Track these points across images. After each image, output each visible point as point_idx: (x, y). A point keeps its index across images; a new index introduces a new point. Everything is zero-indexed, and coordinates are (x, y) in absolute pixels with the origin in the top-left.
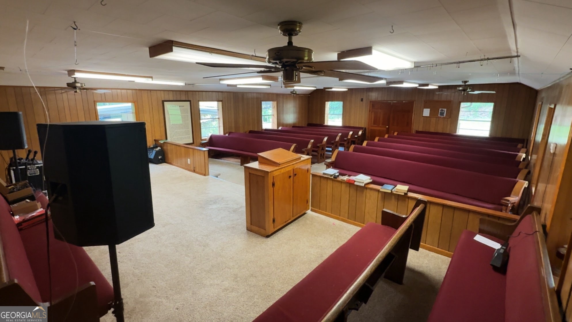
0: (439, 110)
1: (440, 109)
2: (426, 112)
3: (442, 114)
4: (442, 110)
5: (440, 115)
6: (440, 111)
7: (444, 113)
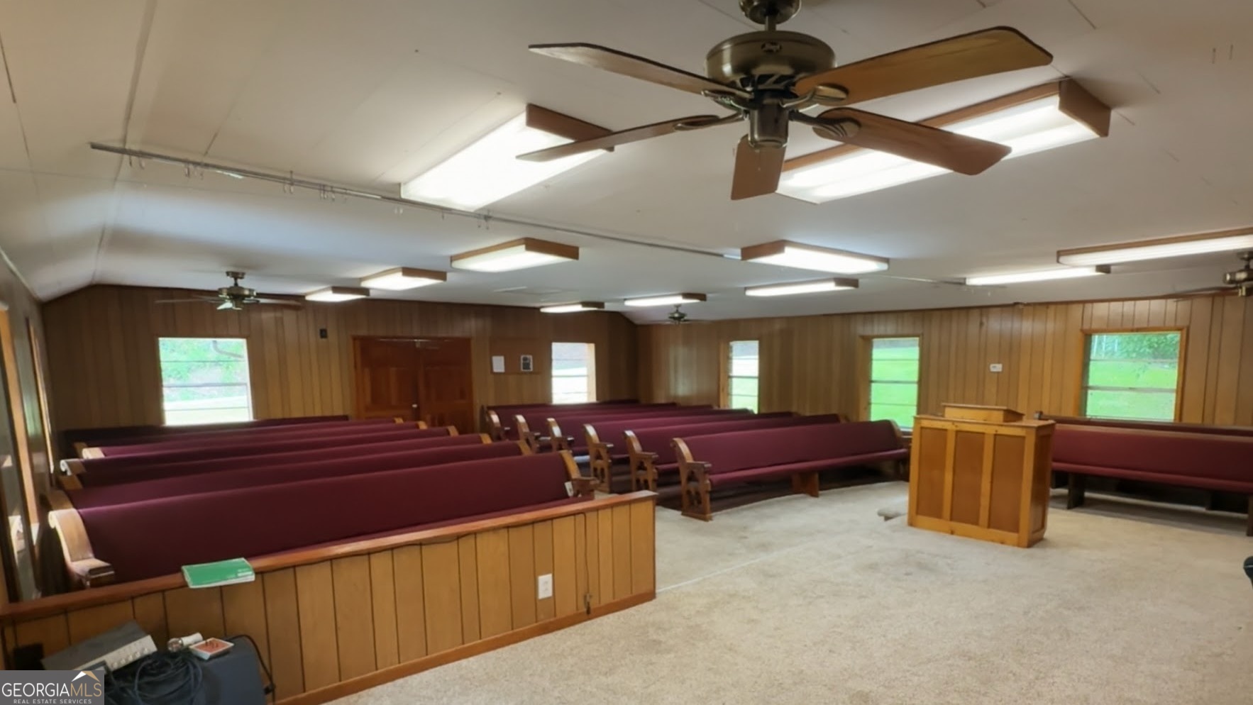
0: (520, 357)
1: (522, 357)
2: (499, 364)
3: (526, 366)
4: (525, 359)
5: (524, 368)
6: (522, 361)
7: (528, 364)
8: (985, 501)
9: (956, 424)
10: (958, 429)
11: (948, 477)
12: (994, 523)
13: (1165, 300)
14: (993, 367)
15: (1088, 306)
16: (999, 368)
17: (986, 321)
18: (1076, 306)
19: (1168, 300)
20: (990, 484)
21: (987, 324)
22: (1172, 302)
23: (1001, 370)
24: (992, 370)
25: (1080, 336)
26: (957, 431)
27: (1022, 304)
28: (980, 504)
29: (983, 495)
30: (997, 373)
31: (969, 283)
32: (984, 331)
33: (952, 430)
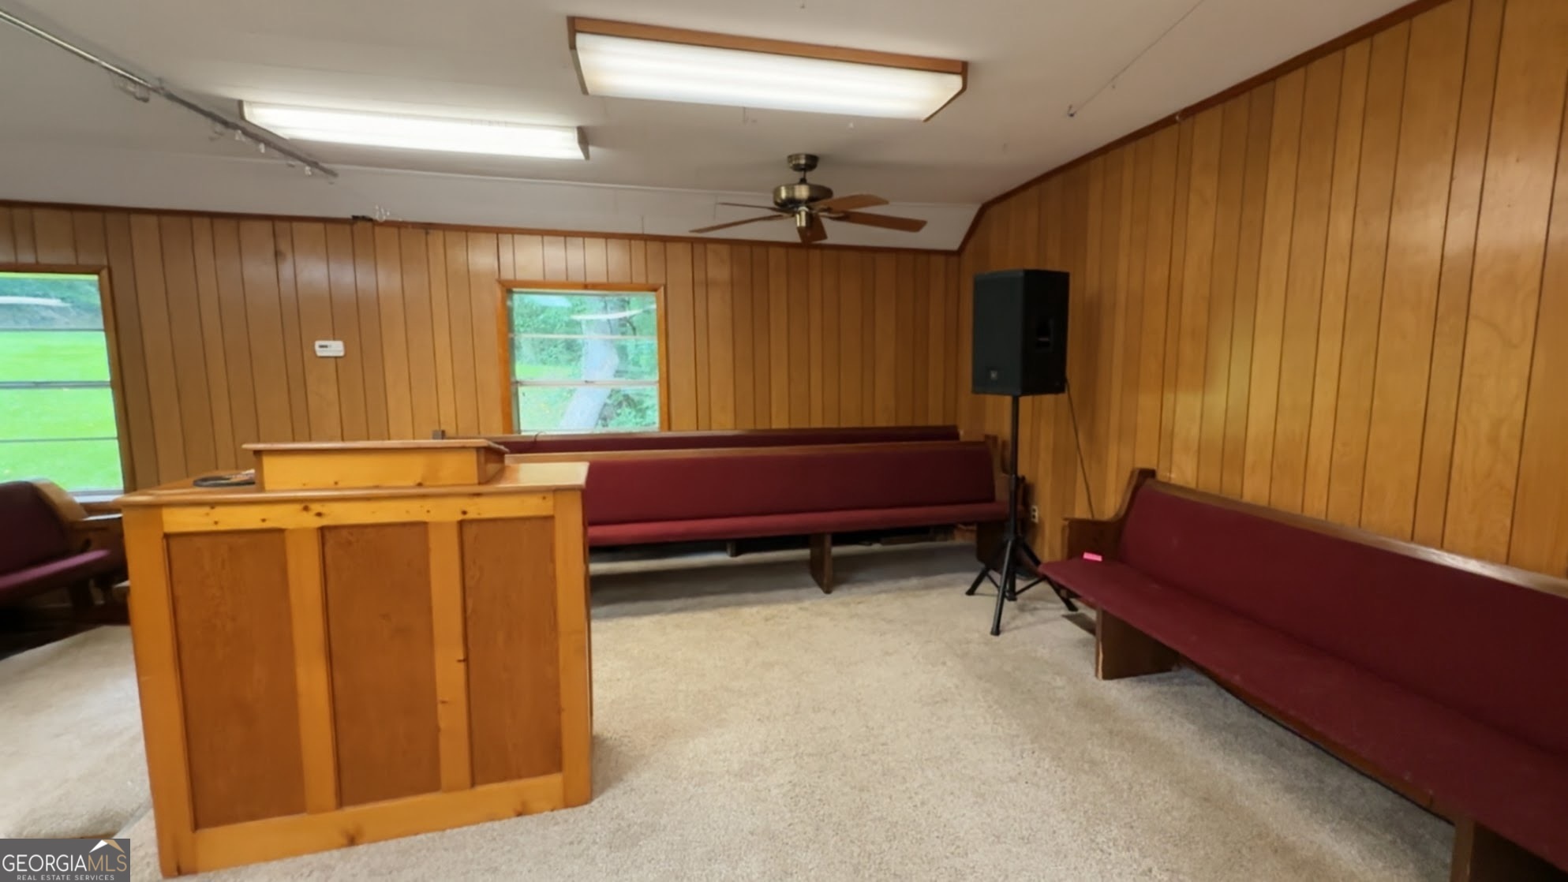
8: (451, 718)
9: (316, 507)
10: (324, 522)
12: (487, 767)
13: (627, 241)
14: (321, 346)
15: (506, 239)
16: (336, 348)
17: (289, 256)
18: (483, 236)
19: (633, 242)
20: (462, 666)
21: (294, 256)
22: (638, 245)
23: (341, 354)
24: (320, 352)
25: (498, 292)
26: (323, 530)
27: (370, 220)
28: (438, 729)
29: (443, 702)
30: (333, 360)
31: (248, 116)
32: (287, 270)
33: (300, 531)
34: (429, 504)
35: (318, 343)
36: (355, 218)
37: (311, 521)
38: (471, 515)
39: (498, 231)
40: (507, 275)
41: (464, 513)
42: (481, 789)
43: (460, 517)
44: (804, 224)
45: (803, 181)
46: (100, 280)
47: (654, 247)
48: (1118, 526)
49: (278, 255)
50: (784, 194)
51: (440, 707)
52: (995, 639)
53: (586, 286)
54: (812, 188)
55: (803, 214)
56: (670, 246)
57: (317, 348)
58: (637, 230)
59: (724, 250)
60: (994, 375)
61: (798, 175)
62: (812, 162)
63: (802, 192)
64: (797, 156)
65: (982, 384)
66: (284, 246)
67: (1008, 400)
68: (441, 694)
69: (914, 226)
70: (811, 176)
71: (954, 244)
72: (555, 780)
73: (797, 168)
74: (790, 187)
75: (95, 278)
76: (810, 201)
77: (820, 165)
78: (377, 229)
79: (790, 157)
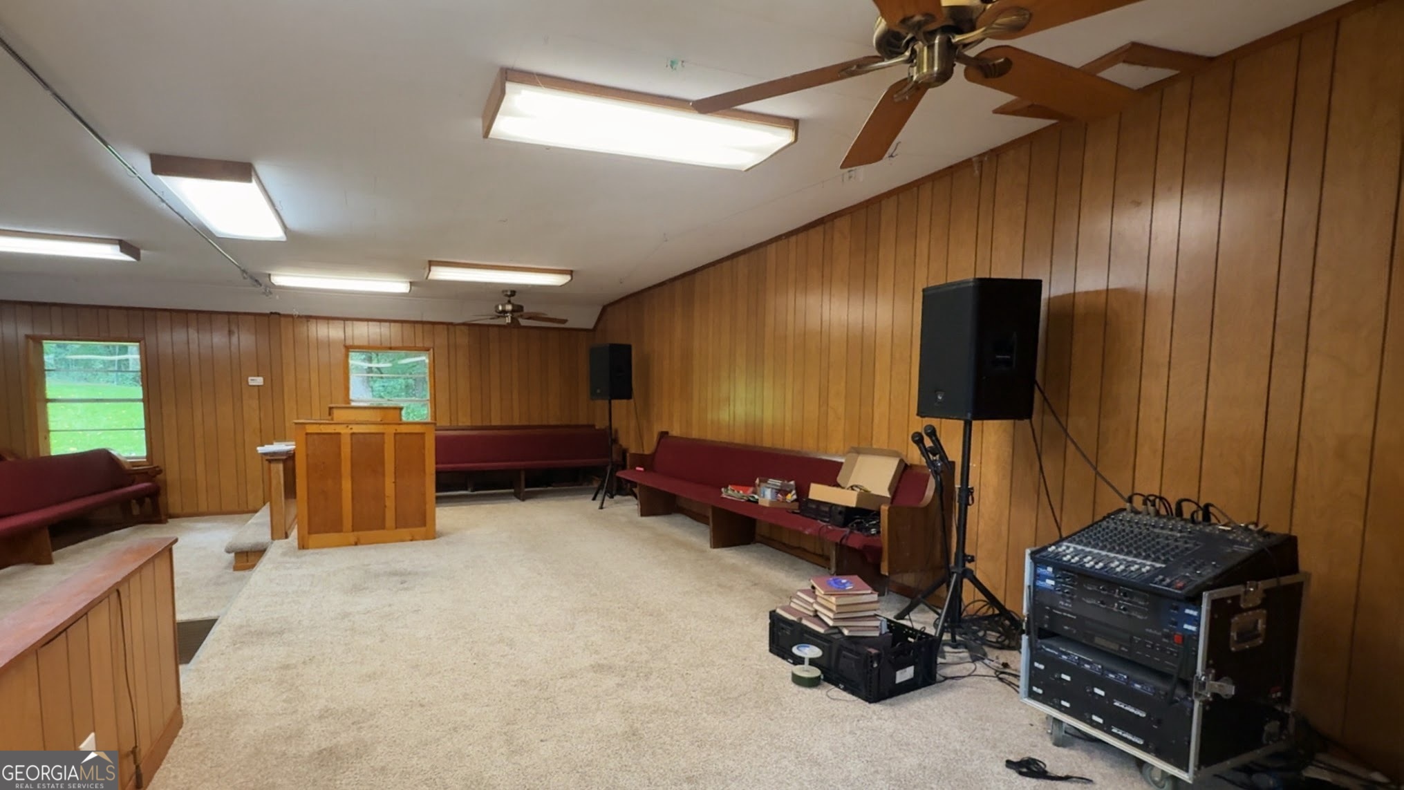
8: (390, 503)
9: (350, 427)
10: (353, 431)
11: (347, 485)
12: (401, 522)
13: (413, 325)
14: (252, 380)
15: (349, 323)
16: (259, 381)
17: (236, 335)
18: (336, 322)
19: (416, 325)
20: (393, 485)
21: (238, 331)
22: (419, 327)
23: (262, 384)
24: (251, 383)
25: (343, 350)
26: (353, 434)
27: (279, 314)
28: (385, 506)
29: (388, 497)
30: (257, 388)
31: (273, 281)
32: (234, 339)
33: (346, 434)
34: (386, 426)
35: (250, 378)
36: (271, 313)
37: (349, 431)
38: (398, 431)
39: (345, 319)
40: (349, 342)
41: (396, 430)
42: (398, 530)
43: (394, 431)
44: (510, 321)
45: (509, 302)
46: (140, 345)
47: (427, 327)
48: (653, 456)
49: (230, 333)
50: (500, 308)
51: (386, 498)
52: (600, 510)
53: (391, 348)
54: (513, 305)
55: (510, 317)
56: (436, 326)
57: (249, 381)
58: (419, 319)
59: (465, 329)
60: (598, 391)
61: (507, 298)
62: (513, 293)
63: (509, 307)
64: (507, 291)
65: (594, 395)
66: (234, 328)
67: (607, 402)
68: (387, 494)
69: (564, 321)
70: (512, 299)
71: (590, 325)
72: (423, 529)
73: (507, 295)
74: (503, 305)
75: (138, 344)
76: (512, 311)
77: (517, 294)
78: (282, 319)
79: (503, 292)
